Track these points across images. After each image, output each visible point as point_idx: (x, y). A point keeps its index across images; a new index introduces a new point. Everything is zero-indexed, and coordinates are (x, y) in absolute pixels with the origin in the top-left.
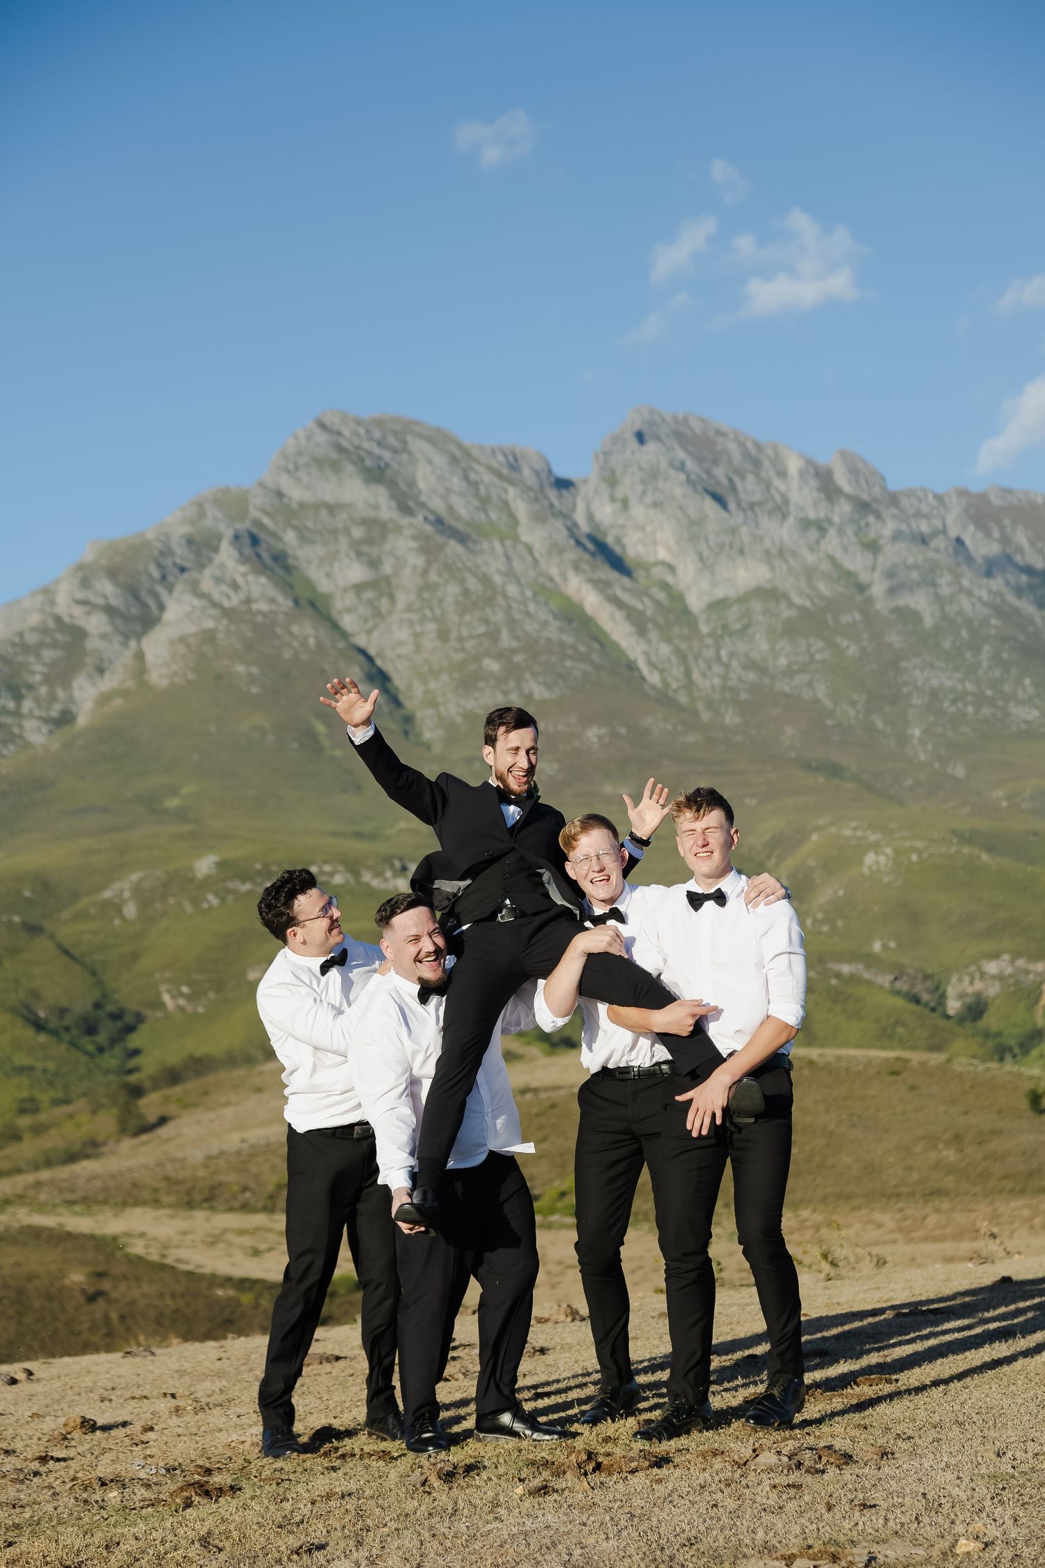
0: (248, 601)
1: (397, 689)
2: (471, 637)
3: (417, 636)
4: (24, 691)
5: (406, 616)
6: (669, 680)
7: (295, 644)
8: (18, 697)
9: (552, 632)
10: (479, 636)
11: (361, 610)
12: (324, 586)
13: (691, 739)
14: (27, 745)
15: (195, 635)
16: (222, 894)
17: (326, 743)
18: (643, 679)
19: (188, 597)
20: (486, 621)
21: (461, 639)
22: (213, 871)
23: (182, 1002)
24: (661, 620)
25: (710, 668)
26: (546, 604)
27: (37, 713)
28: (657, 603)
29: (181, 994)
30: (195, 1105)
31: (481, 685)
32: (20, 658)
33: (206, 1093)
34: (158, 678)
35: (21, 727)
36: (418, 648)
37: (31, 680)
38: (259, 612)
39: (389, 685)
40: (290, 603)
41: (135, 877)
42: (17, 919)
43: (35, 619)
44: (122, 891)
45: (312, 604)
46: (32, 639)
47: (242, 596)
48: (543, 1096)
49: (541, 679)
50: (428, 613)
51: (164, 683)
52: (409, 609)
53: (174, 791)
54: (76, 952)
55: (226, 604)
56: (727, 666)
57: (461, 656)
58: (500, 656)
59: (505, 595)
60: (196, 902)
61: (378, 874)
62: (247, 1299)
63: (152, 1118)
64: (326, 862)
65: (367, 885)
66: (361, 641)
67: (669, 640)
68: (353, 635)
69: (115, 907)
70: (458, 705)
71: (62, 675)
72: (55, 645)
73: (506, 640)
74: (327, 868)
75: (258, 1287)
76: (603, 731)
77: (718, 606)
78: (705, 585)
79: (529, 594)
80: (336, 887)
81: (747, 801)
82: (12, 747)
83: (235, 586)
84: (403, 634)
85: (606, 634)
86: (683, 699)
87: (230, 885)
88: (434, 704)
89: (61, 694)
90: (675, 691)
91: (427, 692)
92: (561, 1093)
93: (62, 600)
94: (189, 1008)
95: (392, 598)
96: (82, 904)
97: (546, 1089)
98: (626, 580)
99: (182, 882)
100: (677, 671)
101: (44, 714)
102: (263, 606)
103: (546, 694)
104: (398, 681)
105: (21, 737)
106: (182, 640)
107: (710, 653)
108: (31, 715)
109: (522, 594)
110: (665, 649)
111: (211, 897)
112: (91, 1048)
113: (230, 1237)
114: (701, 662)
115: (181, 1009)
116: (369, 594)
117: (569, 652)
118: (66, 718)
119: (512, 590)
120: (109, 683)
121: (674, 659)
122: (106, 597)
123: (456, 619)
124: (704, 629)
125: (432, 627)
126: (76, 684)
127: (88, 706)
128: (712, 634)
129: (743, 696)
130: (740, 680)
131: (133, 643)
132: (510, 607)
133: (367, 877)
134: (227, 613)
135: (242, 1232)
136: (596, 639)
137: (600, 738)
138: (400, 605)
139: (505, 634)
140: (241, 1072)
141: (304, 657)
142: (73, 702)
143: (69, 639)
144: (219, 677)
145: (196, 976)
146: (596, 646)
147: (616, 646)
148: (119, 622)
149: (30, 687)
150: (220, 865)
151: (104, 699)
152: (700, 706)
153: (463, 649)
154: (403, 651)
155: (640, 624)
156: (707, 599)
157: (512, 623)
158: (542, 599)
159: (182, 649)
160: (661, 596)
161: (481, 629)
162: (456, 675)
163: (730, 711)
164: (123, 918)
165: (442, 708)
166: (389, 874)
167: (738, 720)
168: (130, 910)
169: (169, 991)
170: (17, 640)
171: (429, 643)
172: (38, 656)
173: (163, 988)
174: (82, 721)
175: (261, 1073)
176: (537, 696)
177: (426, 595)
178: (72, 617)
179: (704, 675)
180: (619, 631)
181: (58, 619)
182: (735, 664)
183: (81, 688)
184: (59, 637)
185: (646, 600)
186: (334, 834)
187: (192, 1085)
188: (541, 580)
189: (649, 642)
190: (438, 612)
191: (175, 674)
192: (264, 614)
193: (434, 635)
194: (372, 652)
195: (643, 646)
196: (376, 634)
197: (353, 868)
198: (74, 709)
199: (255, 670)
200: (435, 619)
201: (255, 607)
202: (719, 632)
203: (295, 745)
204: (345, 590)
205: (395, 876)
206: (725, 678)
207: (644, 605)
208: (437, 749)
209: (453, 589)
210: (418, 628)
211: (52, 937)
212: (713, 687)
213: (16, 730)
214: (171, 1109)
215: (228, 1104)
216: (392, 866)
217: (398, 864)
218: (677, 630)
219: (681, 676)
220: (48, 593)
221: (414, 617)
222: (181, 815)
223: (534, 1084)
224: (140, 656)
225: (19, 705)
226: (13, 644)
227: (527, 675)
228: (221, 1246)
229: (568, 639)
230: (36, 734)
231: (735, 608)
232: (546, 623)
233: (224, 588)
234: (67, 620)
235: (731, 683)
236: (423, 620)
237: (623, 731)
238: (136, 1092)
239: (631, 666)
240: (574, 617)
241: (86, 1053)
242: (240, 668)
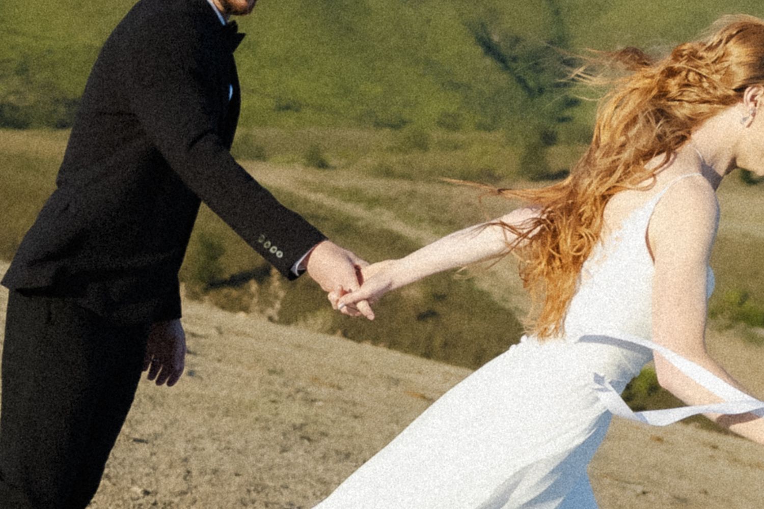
112: (531, 84)
238: (549, 139)
241: (526, 87)
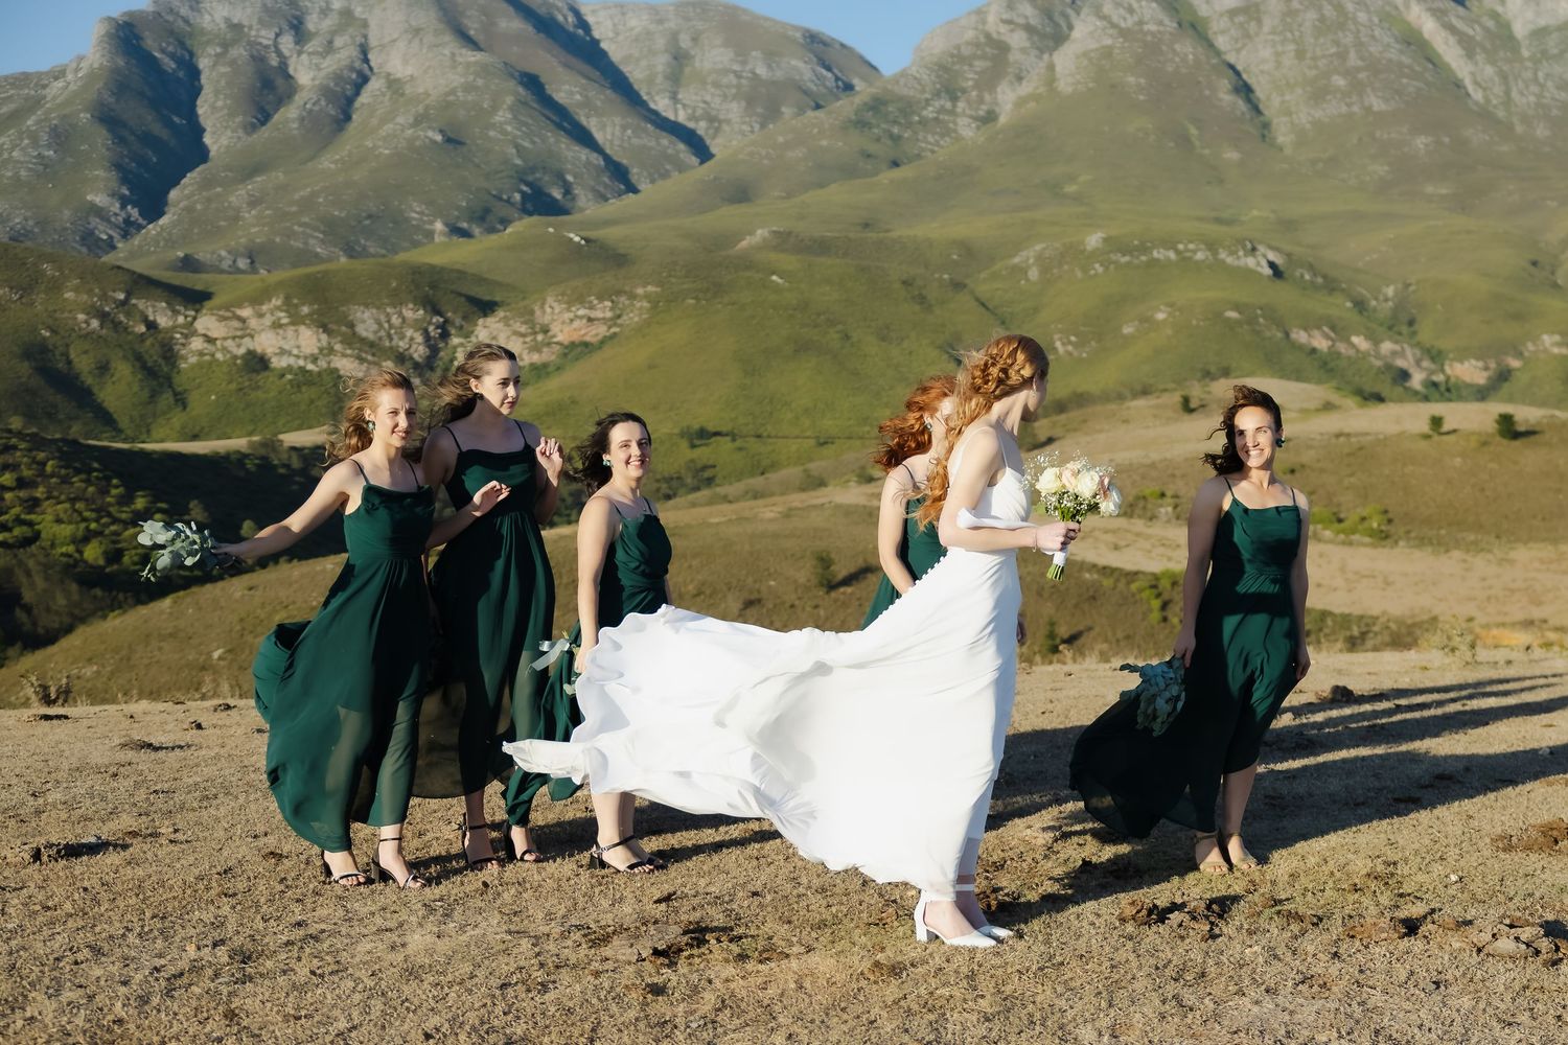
0: (1141, 23)
1: (1258, 99)
2: (1324, 56)
3: (1277, 54)
4: (959, 94)
5: (1271, 37)
6: (1492, 97)
7: (1177, 59)
8: (954, 99)
9: (1393, 54)
10: (1331, 56)
11: (1233, 32)
12: (1203, 10)
13: (1505, 148)
14: (959, 139)
15: (1097, 50)
16: (1106, 265)
17: (1197, 143)
18: (1468, 95)
19: (1092, 19)
20: (1337, 43)
21: (1314, 58)
22: (1100, 246)
23: (1070, 348)
24: (1488, 46)
25: (1527, 87)
26: (1389, 29)
27: (968, 112)
28: (1486, 30)
29: (1070, 343)
30: (1075, 430)
31: (1329, 97)
32: (957, 67)
33: (1085, 421)
34: (1064, 86)
35: (955, 124)
36: (1278, 65)
37: (964, 85)
38: (1149, 31)
39: (1251, 95)
40: (1175, 25)
41: (1038, 247)
42: (946, 276)
43: (970, 35)
44: (1028, 259)
45: (1193, 26)
46: (966, 51)
47: (1136, 18)
48: (1353, 440)
49: (1380, 94)
50: (1289, 35)
51: (1070, 89)
52: (1273, 33)
53: (1072, 179)
54: (990, 307)
55: (1123, 25)
56: (1542, 86)
57: (1314, 72)
58: (1346, 73)
59: (1355, 21)
60: (1085, 270)
61: (1232, 253)
62: (1107, 583)
63: (1043, 438)
64: (1191, 242)
65: (1223, 261)
66: (1231, 58)
67: (1493, 63)
68: (1225, 53)
69: (1022, 271)
70: (1309, 114)
71: (989, 81)
72: (984, 57)
73: (1353, 60)
74: (1191, 246)
75: (1116, 574)
76: (1430, 139)
77: (1540, 33)
78: (1530, 15)
79: (1376, 20)
80: (1197, 262)
81: (1549, 202)
82: (947, 139)
83: (1131, 10)
84: (1266, 53)
85: (1439, 56)
86: (1501, 114)
87: (1113, 257)
88: (1289, 113)
89: (987, 97)
90: (1495, 107)
91: (1283, 102)
92: (1369, 438)
93: (991, 19)
94: (1076, 354)
95: (1259, 21)
96: (998, 266)
97: (1357, 435)
98: (1460, 9)
99: (1073, 253)
100: (1498, 90)
101: (973, 113)
102: (1153, 27)
103: (1384, 107)
104: (1260, 92)
105: (955, 131)
106: (1085, 54)
107: (1528, 75)
108: (964, 114)
109: (1370, 20)
110: (1489, 70)
111: (1097, 266)
113: (1097, 533)
114: (1520, 82)
115: (1070, 354)
116: (1241, 18)
117: (1406, 70)
118: (990, 118)
119: (1362, 17)
120: (1026, 89)
121: (1496, 79)
122: (1026, 17)
123: (1312, 40)
124: (1526, 53)
125: (1292, 47)
126: (999, 89)
127: (1009, 107)
128: (1530, 59)
129: (1555, 112)
130: (1553, 99)
131: (1046, 56)
132: (1358, 31)
133: (1223, 255)
134: (1124, 33)
135: (1106, 532)
136: (1429, 60)
137: (1426, 145)
138: (1266, 29)
139: (1352, 55)
140: (1113, 407)
141: (1184, 71)
142: (997, 104)
143: (996, 52)
144: (1113, 86)
145: (1082, 329)
146: (1430, 66)
147: (1447, 67)
148: (1036, 38)
149: (964, 91)
150: (1106, 240)
151: (1021, 102)
152: (1515, 120)
153: (1316, 67)
154: (1266, 67)
155: (1468, 46)
156: (1531, 27)
157: (1359, 45)
158: (1386, 25)
159: (1085, 62)
160: (1490, 24)
161: (1333, 50)
162: (1308, 89)
163: (1541, 125)
164: (1027, 280)
165: (1294, 116)
166: (1241, 253)
167: (1547, 133)
168: (1034, 274)
169: (1060, 339)
170: (955, 52)
171: (1288, 60)
172: (971, 65)
173: (1056, 337)
174: (1003, 120)
175: (1129, 408)
176: (1376, 108)
177: (1289, 20)
178: (999, 33)
179: (1522, 94)
180: (1450, 53)
181: (988, 36)
182: (1550, 84)
183: (1004, 93)
184: (988, 50)
185: (1476, 27)
186: (1200, 219)
187: (1074, 415)
188: (1387, 8)
189: (1476, 64)
190: (1297, 34)
191: (1079, 82)
192: (1152, 34)
193: (1292, 54)
194: (1239, 68)
195: (1470, 67)
196: (1244, 52)
197: (1212, 246)
198: (997, 109)
199: (1142, 81)
200: (1294, 41)
201: (1146, 27)
202: (1539, 55)
203: (1172, 144)
204: (1221, 15)
205: (1245, 256)
206: (1540, 96)
207: (1476, 33)
208: (1288, 151)
209: (1311, 15)
210: (1280, 49)
211: (972, 292)
212: (1528, 104)
213: (951, 125)
214: (1056, 433)
215: (1101, 431)
216: (1244, 247)
217: (1249, 246)
218: (1501, 54)
219: (1501, 94)
220: (980, 13)
221: (1277, 38)
222: (1077, 199)
223: (1347, 430)
224: (1051, 67)
225: (954, 106)
226: (952, 56)
227: (1369, 90)
228: (1090, 540)
229: (1406, 60)
230: (967, 129)
231: (1555, 35)
232: (1388, 45)
233: (1122, 11)
234: (995, 36)
235: (1545, 101)
236: (1284, 41)
237: (1447, 140)
239: (1458, 85)
240: (1413, 41)
242: (1131, 79)
